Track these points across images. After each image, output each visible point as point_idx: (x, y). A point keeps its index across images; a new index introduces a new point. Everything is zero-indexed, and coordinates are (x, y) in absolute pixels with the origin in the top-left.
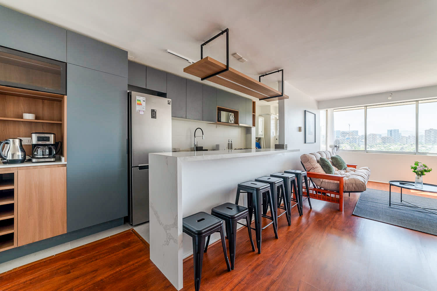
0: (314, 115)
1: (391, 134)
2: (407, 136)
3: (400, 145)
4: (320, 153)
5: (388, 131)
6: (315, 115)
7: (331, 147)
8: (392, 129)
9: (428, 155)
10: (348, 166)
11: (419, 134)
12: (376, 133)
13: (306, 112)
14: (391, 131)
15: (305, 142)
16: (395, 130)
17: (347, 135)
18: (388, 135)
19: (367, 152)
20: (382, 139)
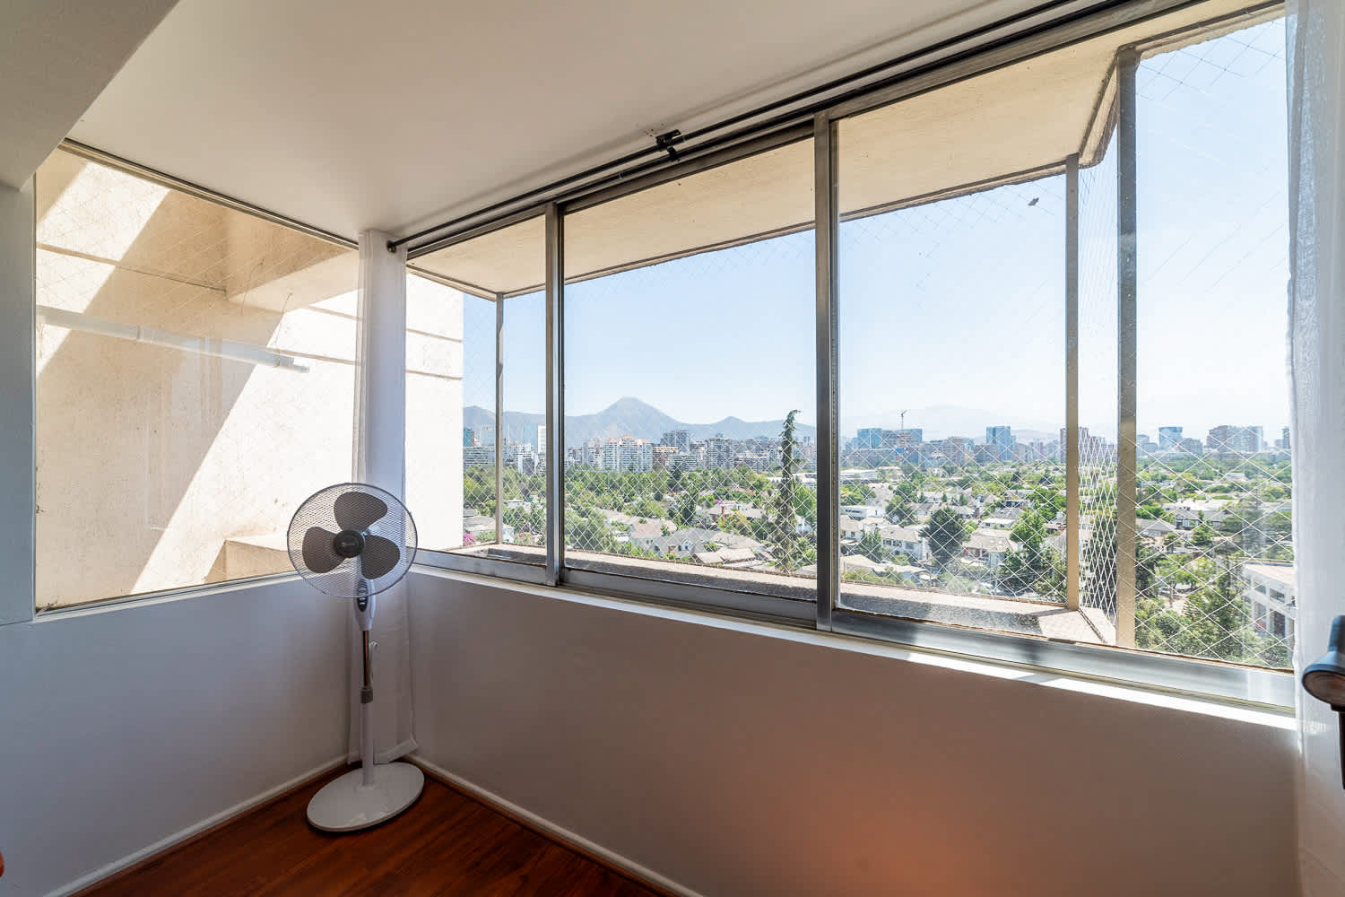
2: (1027, 444)
3: (1013, 467)
5: (988, 429)
8: (998, 424)
14: (994, 429)
16: (1003, 428)
17: (898, 441)
18: (988, 442)
19: (561, 582)
20: (976, 451)
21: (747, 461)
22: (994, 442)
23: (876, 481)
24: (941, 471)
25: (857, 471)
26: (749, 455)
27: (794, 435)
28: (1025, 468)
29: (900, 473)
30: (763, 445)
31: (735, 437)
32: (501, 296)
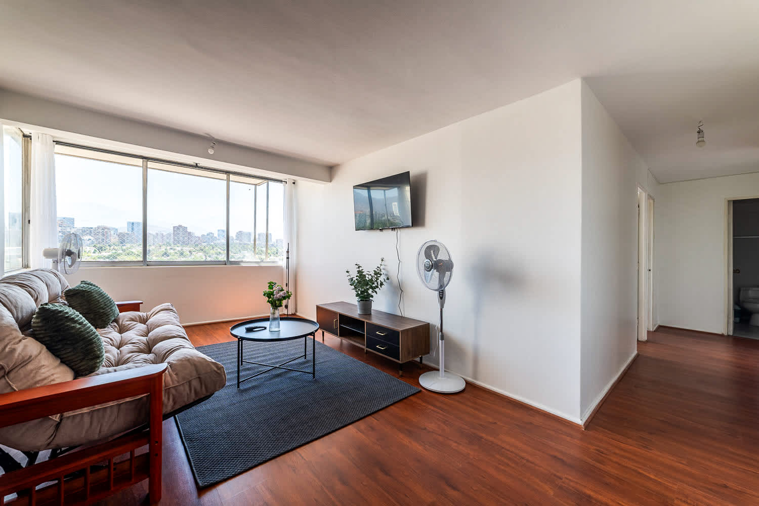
1: (133, 229)
4: (22, 286)
5: (128, 223)
7: (48, 254)
9: (243, 265)
10: (123, 308)
14: (133, 223)
24: (93, 249)
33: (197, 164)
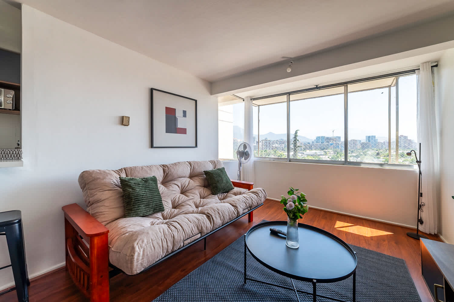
0: (194, 102)
2: (382, 142)
3: (377, 150)
5: (366, 137)
6: (196, 101)
8: (370, 135)
11: (391, 141)
12: (356, 139)
13: (154, 91)
14: (369, 137)
15: (152, 146)
16: (372, 136)
17: (331, 141)
18: (366, 141)
19: (290, 161)
20: (361, 145)
21: (276, 147)
22: (369, 141)
23: (323, 155)
25: (316, 151)
26: (277, 145)
27: (298, 138)
28: (381, 151)
29: (332, 152)
30: (281, 142)
31: (272, 139)
32: (259, 106)
33: (317, 86)
